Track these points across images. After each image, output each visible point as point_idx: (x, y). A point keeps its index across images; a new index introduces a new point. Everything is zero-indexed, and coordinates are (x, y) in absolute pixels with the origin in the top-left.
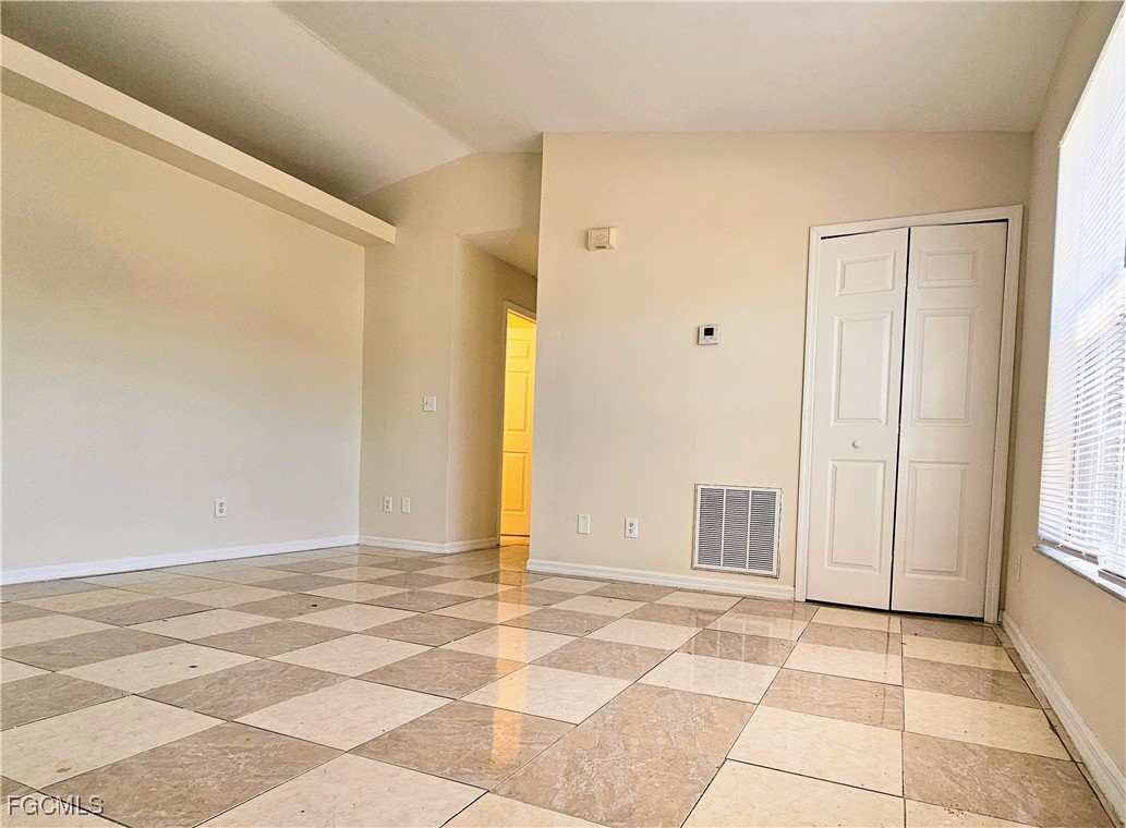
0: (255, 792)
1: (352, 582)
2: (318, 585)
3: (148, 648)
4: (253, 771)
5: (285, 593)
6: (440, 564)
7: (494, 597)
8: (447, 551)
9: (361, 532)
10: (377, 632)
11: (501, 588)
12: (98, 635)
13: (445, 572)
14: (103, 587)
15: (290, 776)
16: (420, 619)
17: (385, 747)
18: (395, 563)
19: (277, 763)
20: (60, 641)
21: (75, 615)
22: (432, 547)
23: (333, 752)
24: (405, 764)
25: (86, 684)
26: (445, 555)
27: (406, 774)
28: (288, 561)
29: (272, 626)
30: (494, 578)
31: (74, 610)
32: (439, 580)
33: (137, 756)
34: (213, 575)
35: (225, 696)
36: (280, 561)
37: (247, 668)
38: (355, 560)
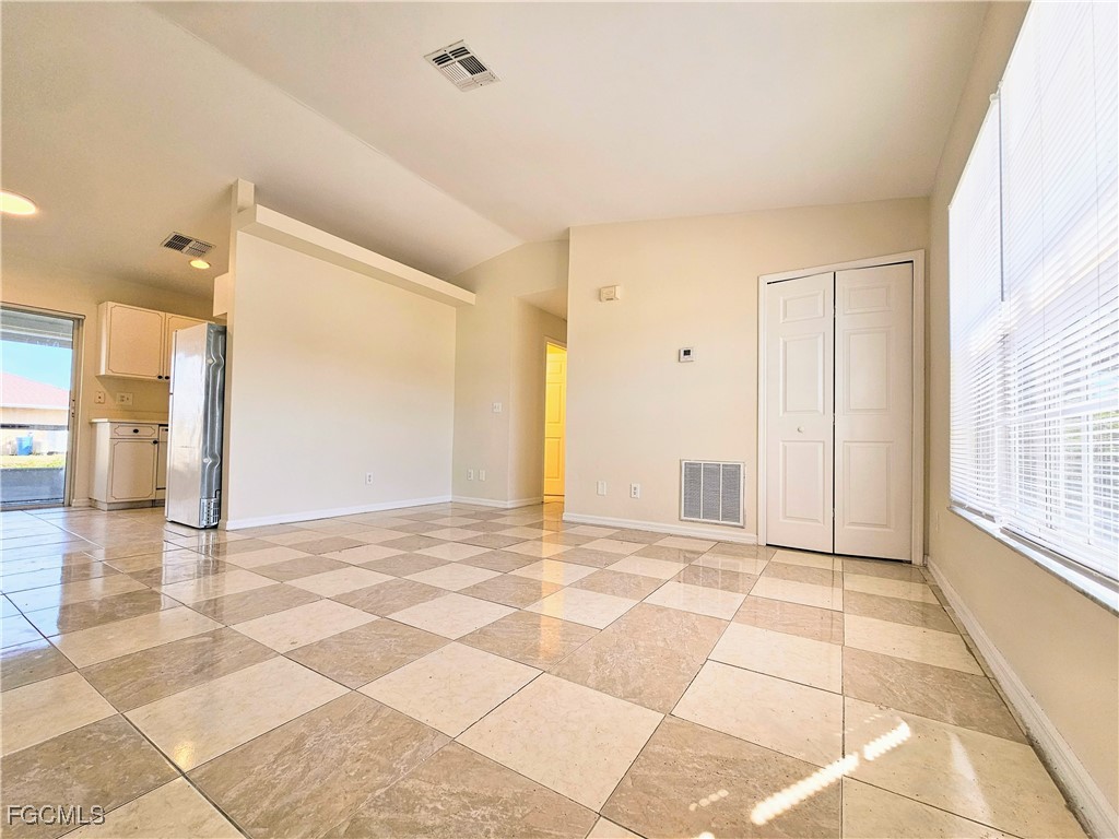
0: (401, 663)
1: (447, 527)
2: (428, 530)
3: (332, 569)
4: (400, 650)
5: (408, 535)
6: (504, 516)
7: (540, 539)
8: (509, 506)
9: (453, 494)
10: (467, 562)
11: (545, 533)
12: (304, 560)
13: (508, 521)
14: (303, 529)
15: (421, 655)
16: (494, 554)
17: (478, 638)
18: (475, 515)
19: (413, 646)
20: (283, 563)
21: (290, 547)
22: (501, 504)
23: (447, 640)
24: (490, 651)
25: (300, 590)
26: (507, 509)
27: (492, 657)
28: (410, 513)
29: (402, 556)
30: (540, 526)
31: (289, 543)
32: (504, 527)
33: (332, 637)
34: (366, 521)
35: (379, 601)
36: (404, 513)
37: (392, 584)
38: (450, 513)
